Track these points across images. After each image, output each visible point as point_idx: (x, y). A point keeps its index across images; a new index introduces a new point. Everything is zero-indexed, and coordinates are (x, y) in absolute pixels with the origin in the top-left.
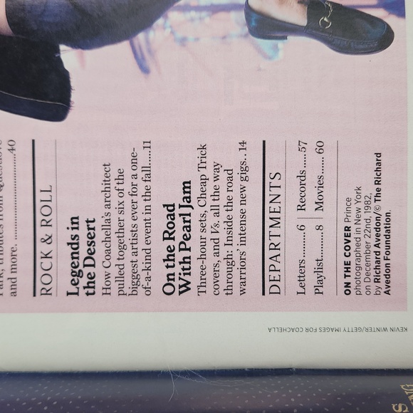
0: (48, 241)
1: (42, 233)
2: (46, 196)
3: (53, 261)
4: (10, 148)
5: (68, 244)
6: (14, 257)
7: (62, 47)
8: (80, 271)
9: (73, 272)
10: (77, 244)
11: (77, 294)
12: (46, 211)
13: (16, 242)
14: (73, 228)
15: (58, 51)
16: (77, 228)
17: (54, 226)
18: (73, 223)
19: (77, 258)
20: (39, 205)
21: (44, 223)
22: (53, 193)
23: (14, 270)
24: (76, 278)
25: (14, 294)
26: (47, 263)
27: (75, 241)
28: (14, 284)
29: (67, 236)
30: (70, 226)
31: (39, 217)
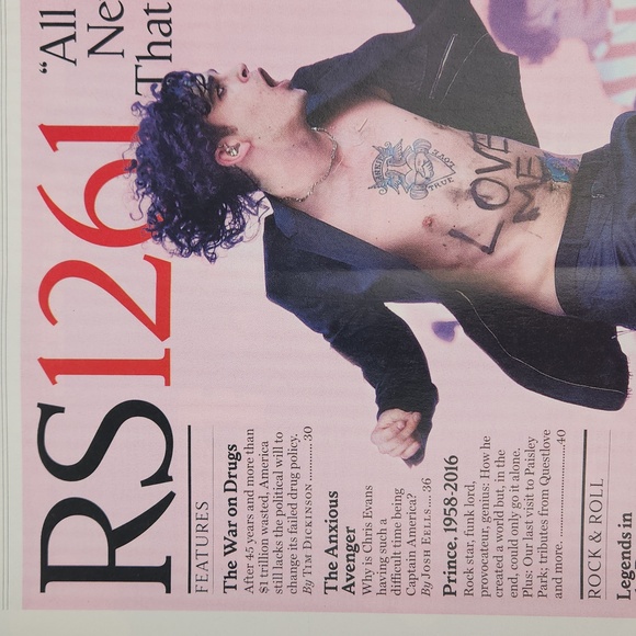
0: (597, 539)
1: (590, 529)
2: (596, 490)
3: (602, 560)
4: (560, 438)
5: (619, 542)
6: (559, 555)
7: (619, 328)
8: (632, 572)
9: (624, 573)
10: (629, 542)
11: (629, 597)
12: (596, 506)
13: (562, 539)
14: (624, 526)
15: (615, 333)
16: (630, 526)
17: (604, 522)
18: (625, 520)
19: (629, 558)
20: (588, 499)
21: (593, 519)
22: (604, 488)
23: (559, 569)
24: (627, 580)
25: (559, 595)
26: (595, 563)
27: (627, 540)
28: (559, 585)
29: (618, 534)
30: (622, 523)
31: (588, 513)
